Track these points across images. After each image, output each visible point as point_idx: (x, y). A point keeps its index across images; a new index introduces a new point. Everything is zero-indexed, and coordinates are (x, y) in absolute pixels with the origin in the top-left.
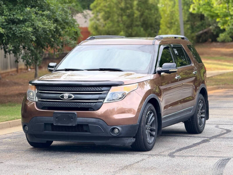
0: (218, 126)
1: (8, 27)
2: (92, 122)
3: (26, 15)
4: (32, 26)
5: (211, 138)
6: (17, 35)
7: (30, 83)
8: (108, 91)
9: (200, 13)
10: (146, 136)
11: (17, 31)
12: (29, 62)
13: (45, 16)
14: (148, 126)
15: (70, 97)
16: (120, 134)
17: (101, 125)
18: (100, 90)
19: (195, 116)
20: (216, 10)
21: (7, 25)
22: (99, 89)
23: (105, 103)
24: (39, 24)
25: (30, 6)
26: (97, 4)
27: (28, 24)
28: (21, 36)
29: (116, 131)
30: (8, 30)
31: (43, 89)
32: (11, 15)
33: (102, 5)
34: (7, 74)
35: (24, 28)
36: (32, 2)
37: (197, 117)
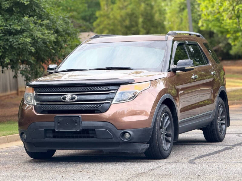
0: (240, 135)
1: (4, 38)
2: (100, 125)
3: (23, 25)
4: (30, 37)
5: (234, 146)
6: (14, 47)
7: (28, 85)
8: (117, 90)
9: (208, 30)
10: (162, 141)
11: (14, 42)
12: (29, 77)
13: (44, 26)
14: (163, 131)
16: (132, 139)
17: (110, 129)
18: (107, 89)
19: (214, 122)
20: (226, 26)
21: (3, 36)
23: (114, 104)
24: (38, 34)
25: (28, 15)
26: (100, 22)
27: (26, 34)
28: (19, 48)
29: (127, 135)
30: (4, 42)
31: (42, 91)
32: (7, 25)
33: (105, 22)
34: (6, 97)
35: (22, 39)
36: (29, 11)
37: (217, 123)
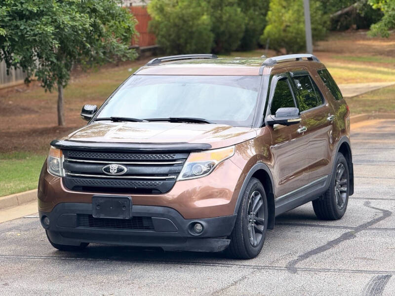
0: (370, 203)
1: (12, 24)
2: (158, 212)
3: (42, 3)
4: (52, 24)
5: (357, 230)
6: (28, 38)
7: (53, 144)
8: (184, 160)
10: (249, 233)
11: (27, 31)
14: (252, 217)
15: (120, 170)
16: (206, 232)
17: (173, 219)
19: (330, 191)
21: (10, 20)
22: (169, 157)
23: (180, 181)
24: (65, 19)
27: (46, 19)
28: (35, 40)
29: (199, 227)
30: (12, 30)
31: (75, 156)
32: (17, 4)
35: (39, 26)
37: (334, 192)
